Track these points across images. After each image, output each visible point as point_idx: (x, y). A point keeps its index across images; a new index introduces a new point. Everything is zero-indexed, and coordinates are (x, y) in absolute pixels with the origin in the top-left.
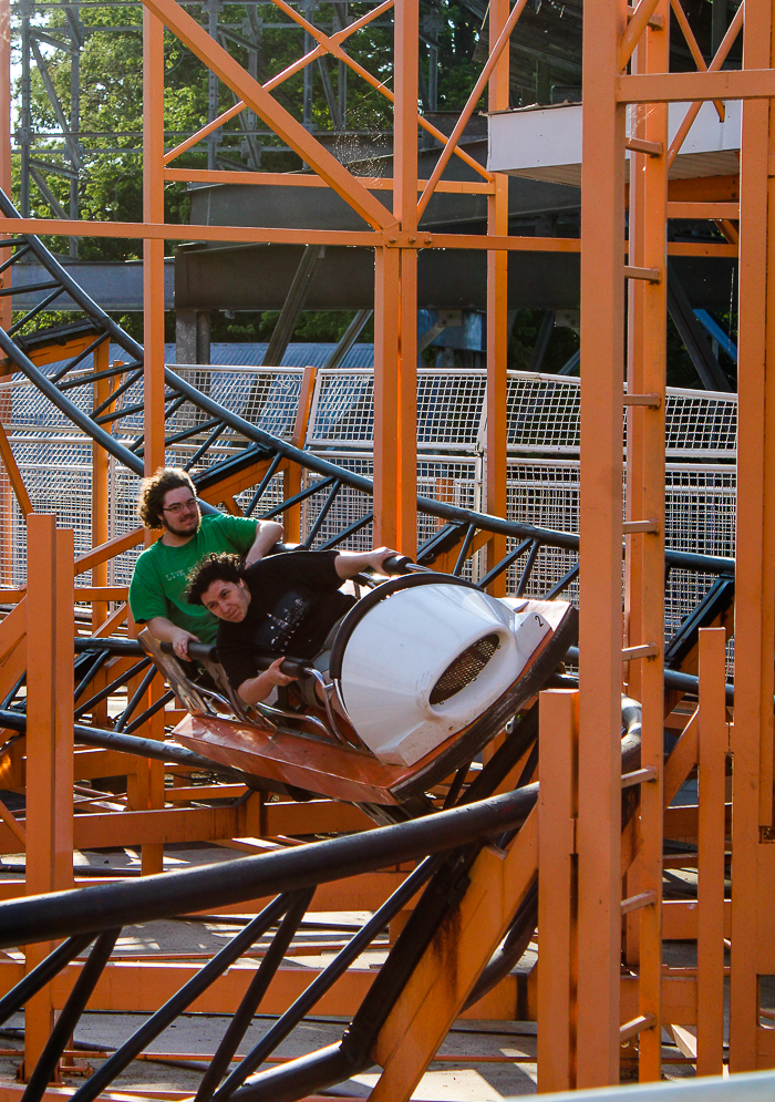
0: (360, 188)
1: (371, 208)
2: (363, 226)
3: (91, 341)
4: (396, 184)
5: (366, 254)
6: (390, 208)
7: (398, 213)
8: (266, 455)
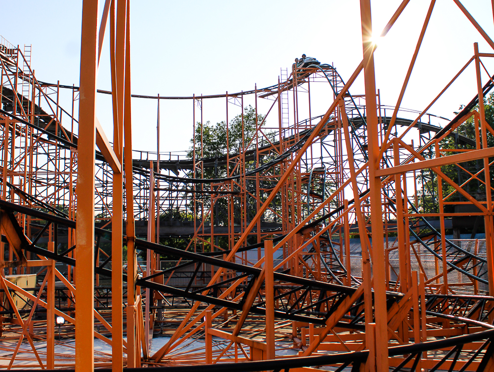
0: (480, 204)
1: (482, 208)
2: (481, 211)
3: (433, 236)
4: (487, 202)
5: (483, 217)
6: (486, 208)
7: (488, 209)
8: (469, 257)
